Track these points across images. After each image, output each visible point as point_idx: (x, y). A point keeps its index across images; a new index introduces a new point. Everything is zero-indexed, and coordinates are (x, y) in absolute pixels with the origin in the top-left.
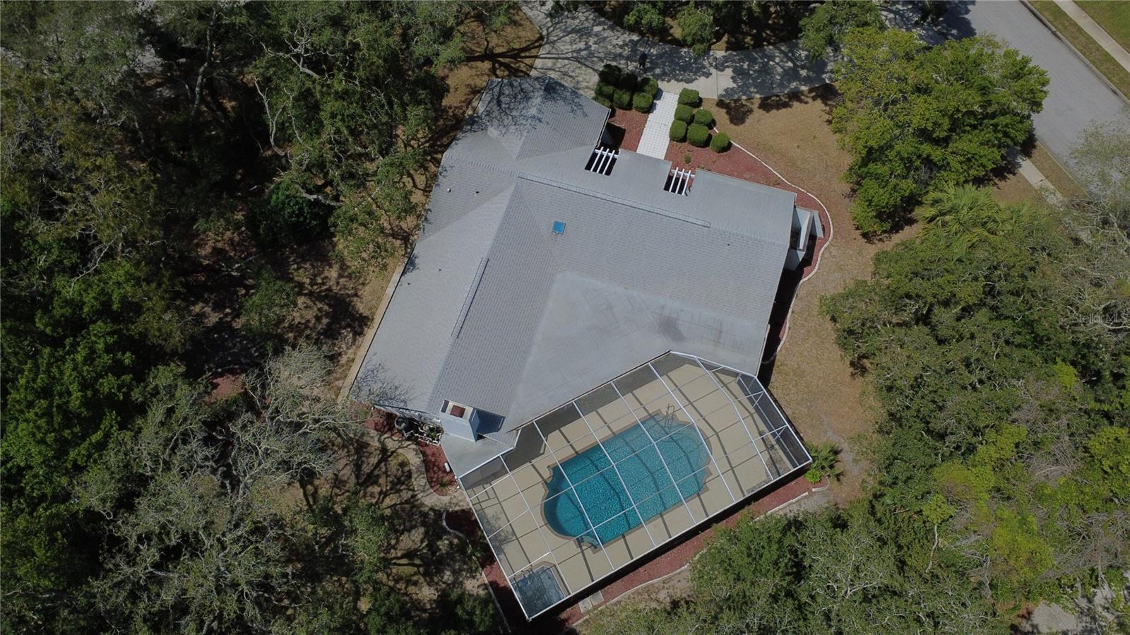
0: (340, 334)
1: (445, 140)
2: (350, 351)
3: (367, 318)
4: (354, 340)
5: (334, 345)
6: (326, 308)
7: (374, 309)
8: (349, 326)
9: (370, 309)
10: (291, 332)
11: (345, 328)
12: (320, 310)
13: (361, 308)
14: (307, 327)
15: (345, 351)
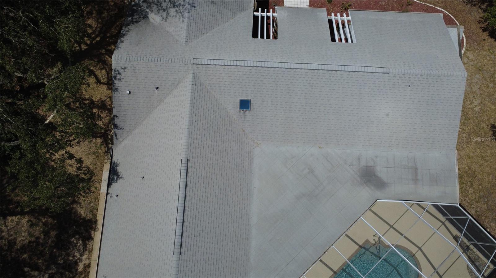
0: (70, 243)
1: (114, 31)
2: (84, 258)
3: (90, 221)
4: (85, 246)
5: (68, 255)
6: (50, 220)
7: (94, 211)
8: (77, 233)
9: (91, 212)
10: (25, 253)
11: (73, 236)
12: (45, 224)
13: (82, 213)
14: (38, 244)
15: (79, 259)
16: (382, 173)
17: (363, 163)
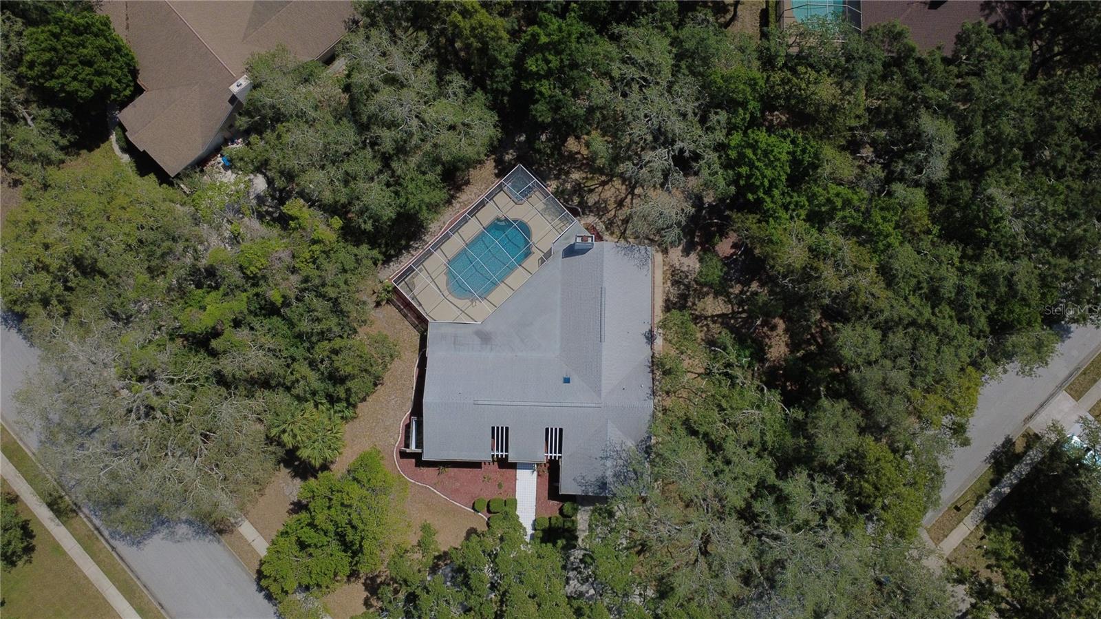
2: (667, 289)
3: (667, 311)
4: (668, 296)
5: (678, 290)
6: (693, 312)
11: (676, 301)
12: (696, 309)
14: (698, 297)
15: (670, 288)
16: (477, 340)
17: (489, 347)
